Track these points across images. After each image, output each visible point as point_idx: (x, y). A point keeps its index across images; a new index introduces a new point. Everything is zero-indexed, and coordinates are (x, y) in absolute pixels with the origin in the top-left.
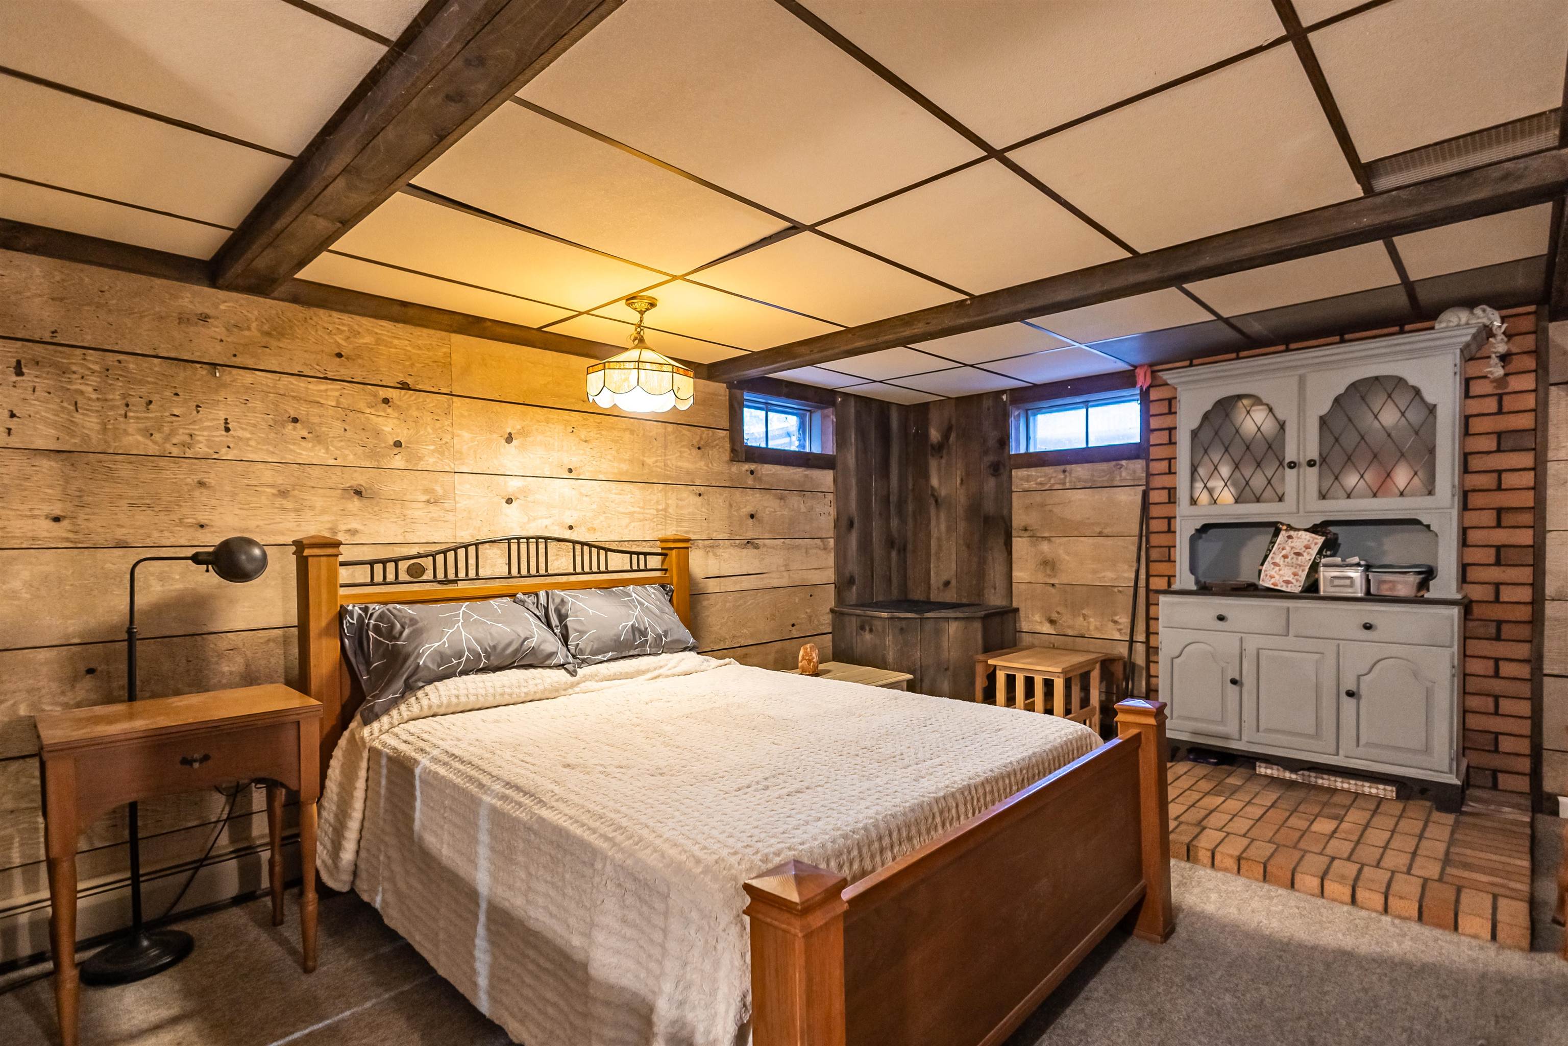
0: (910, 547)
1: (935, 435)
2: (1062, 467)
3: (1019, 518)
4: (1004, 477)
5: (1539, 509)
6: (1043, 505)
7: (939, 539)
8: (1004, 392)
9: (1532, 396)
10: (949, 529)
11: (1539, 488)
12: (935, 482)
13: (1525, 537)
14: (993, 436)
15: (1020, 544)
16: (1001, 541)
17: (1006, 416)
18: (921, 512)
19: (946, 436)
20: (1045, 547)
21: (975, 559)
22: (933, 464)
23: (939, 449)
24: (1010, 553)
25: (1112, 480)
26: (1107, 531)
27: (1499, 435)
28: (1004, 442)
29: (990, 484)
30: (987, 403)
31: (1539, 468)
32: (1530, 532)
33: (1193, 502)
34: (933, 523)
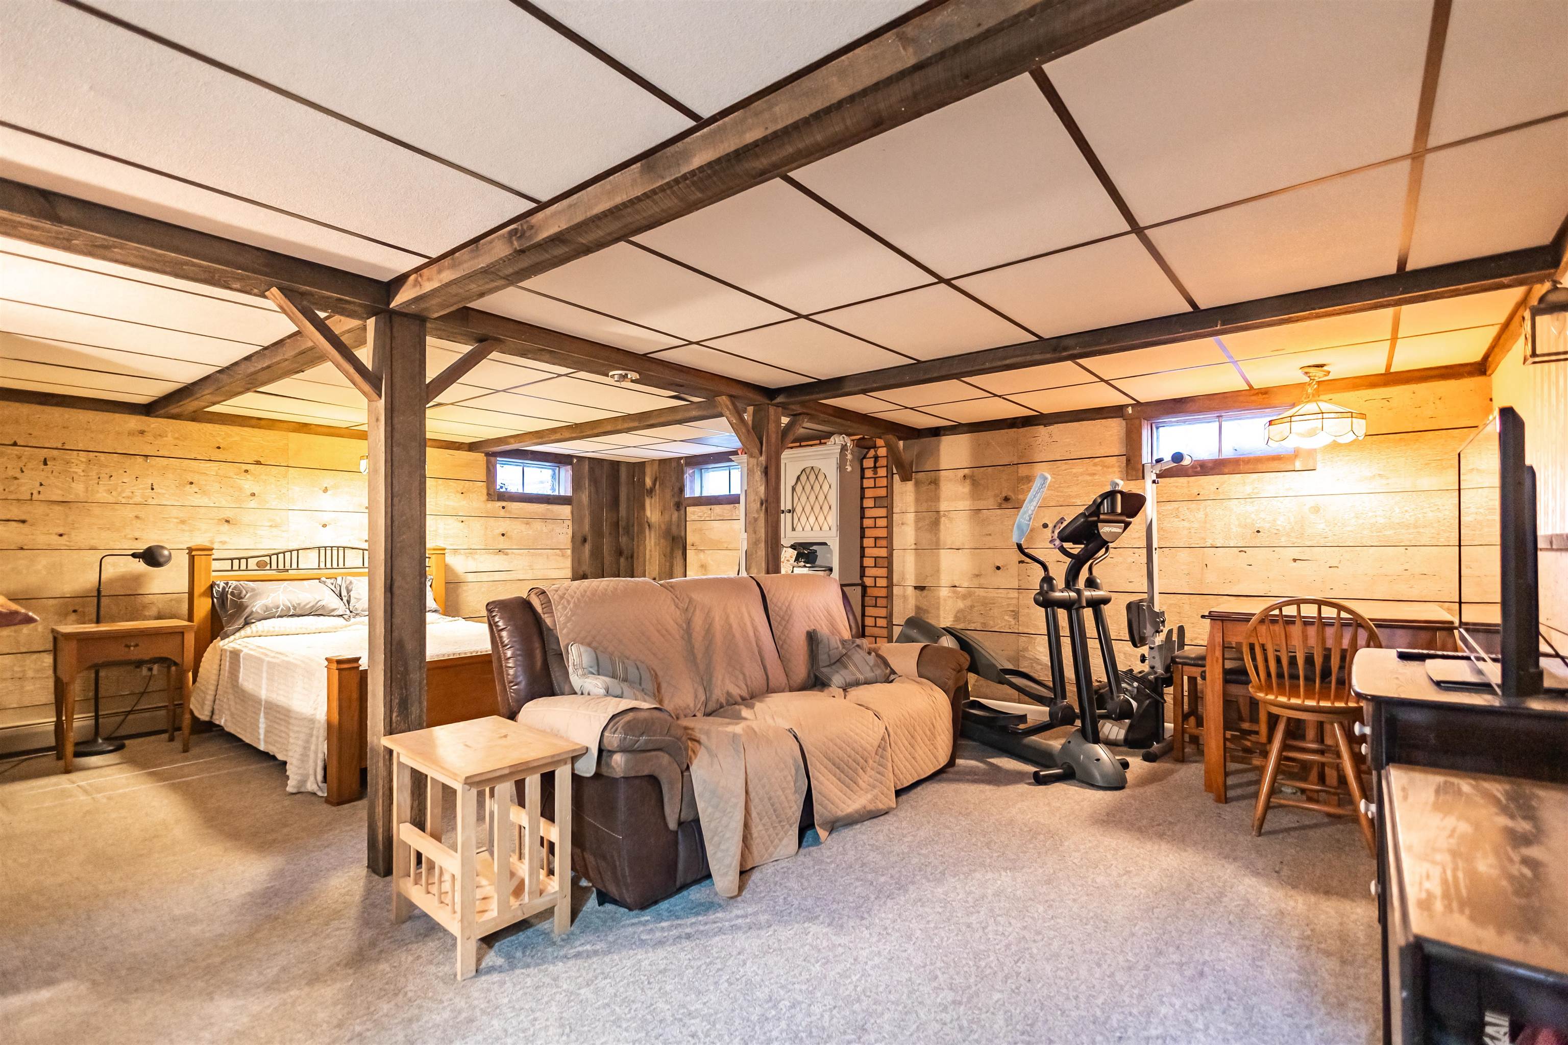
0: (635, 555)
1: (648, 482)
2: (709, 507)
3: (690, 540)
4: (682, 512)
5: (890, 537)
6: (701, 530)
7: (651, 551)
8: (681, 458)
9: (885, 479)
10: (655, 545)
11: (889, 527)
12: (648, 513)
13: (883, 552)
14: (678, 485)
15: (690, 553)
16: (680, 552)
17: (682, 473)
18: (642, 531)
19: (654, 484)
20: (702, 556)
21: (668, 564)
22: (648, 502)
23: (651, 492)
24: (685, 560)
25: (732, 515)
26: (730, 547)
27: (875, 498)
28: (682, 490)
29: (675, 516)
30: (674, 464)
31: (889, 517)
32: (885, 549)
34: (647, 541)
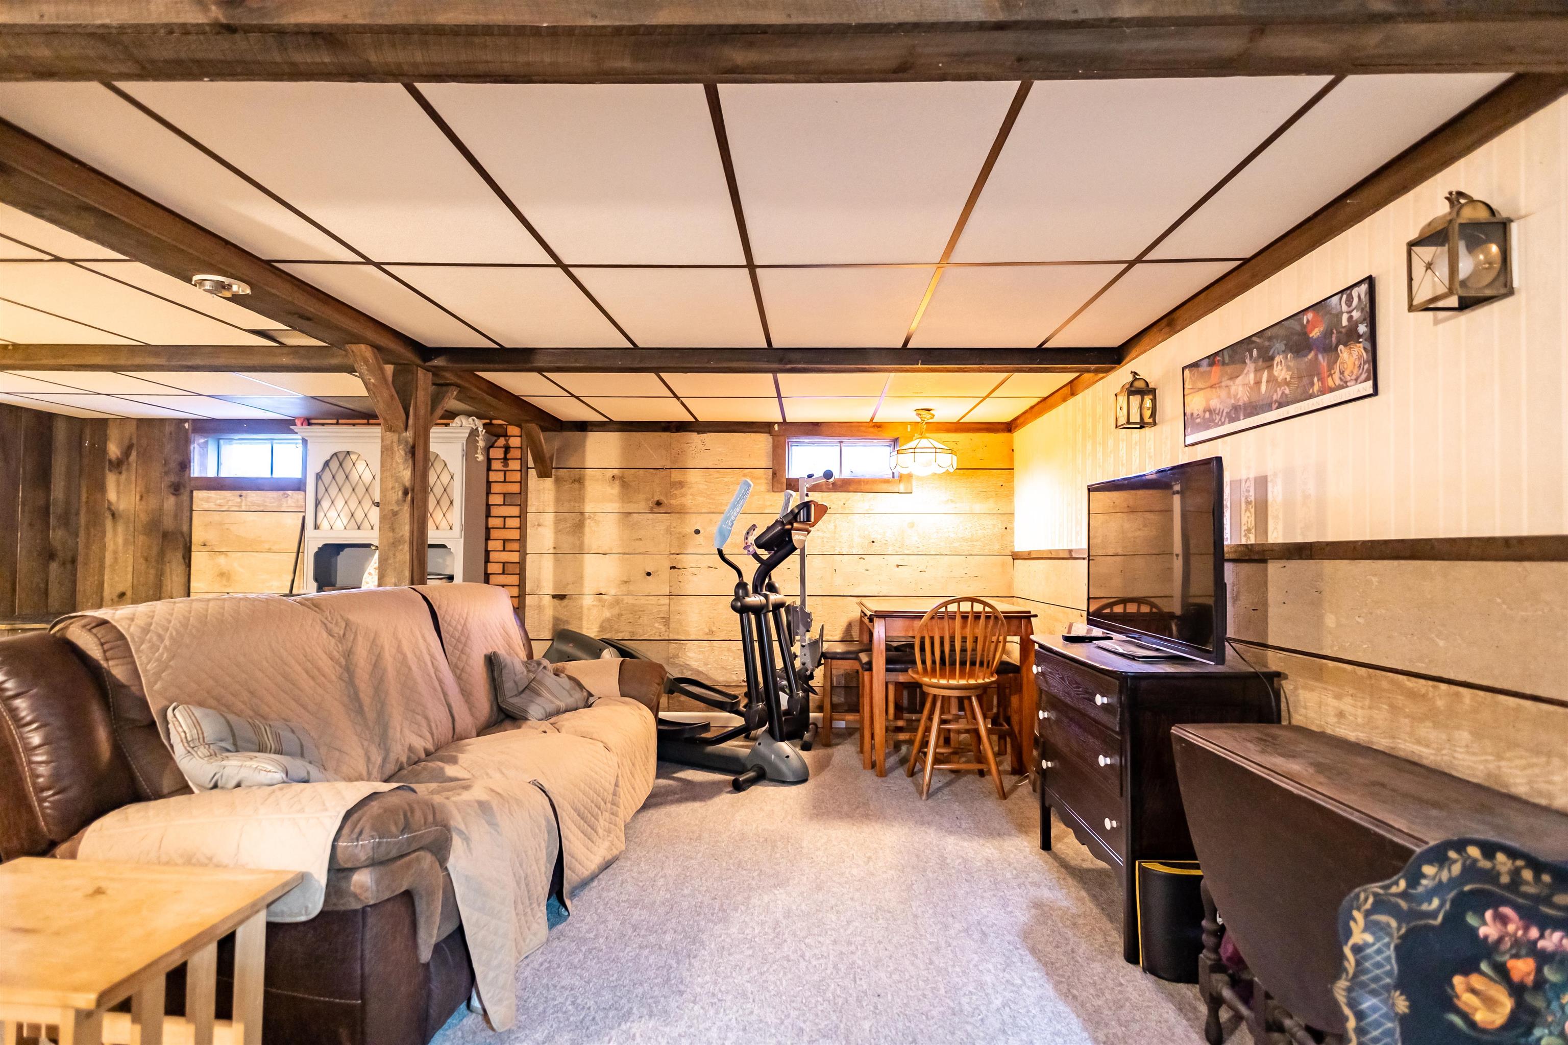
0: (80, 559)
1: (113, 450)
2: (239, 492)
3: (198, 535)
4: (185, 497)
5: (522, 540)
6: (221, 524)
7: (115, 552)
8: (186, 420)
9: (519, 473)
10: (126, 542)
11: (522, 528)
12: (112, 495)
13: (515, 557)
14: (175, 458)
15: (198, 558)
16: (179, 555)
17: (187, 442)
18: (96, 521)
19: (127, 452)
20: (222, 560)
21: (152, 571)
22: (111, 480)
23: (118, 465)
24: (189, 566)
25: (281, 506)
26: (274, 548)
27: (505, 495)
28: (185, 465)
29: (170, 502)
30: (168, 429)
31: (522, 516)
32: (518, 554)
33: (316, 527)
34: (109, 535)
